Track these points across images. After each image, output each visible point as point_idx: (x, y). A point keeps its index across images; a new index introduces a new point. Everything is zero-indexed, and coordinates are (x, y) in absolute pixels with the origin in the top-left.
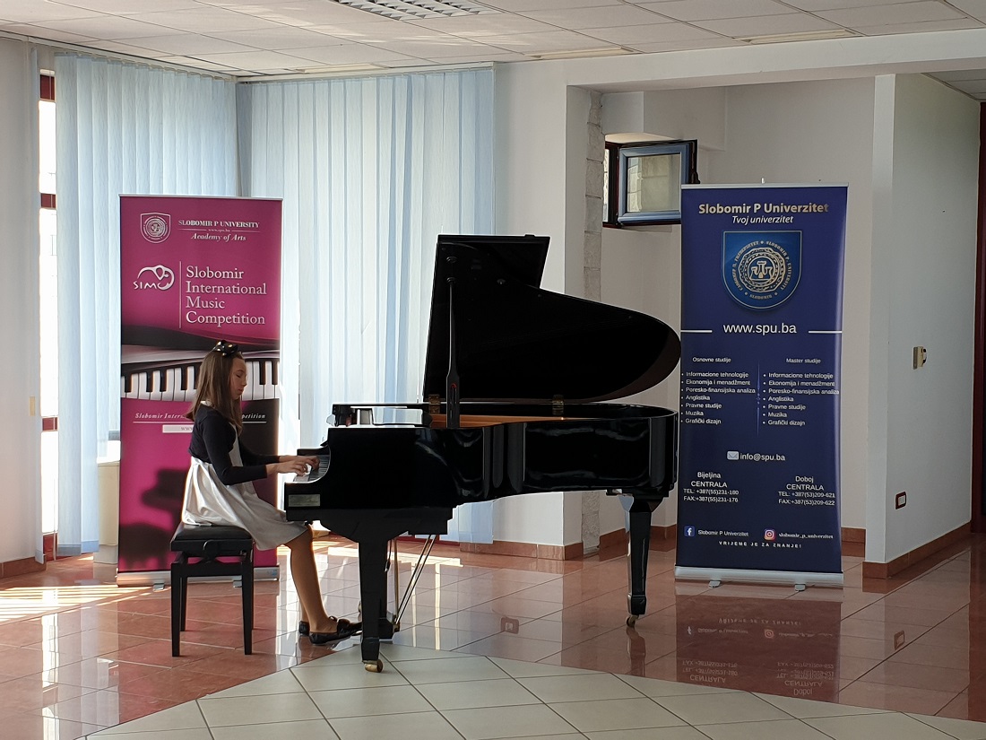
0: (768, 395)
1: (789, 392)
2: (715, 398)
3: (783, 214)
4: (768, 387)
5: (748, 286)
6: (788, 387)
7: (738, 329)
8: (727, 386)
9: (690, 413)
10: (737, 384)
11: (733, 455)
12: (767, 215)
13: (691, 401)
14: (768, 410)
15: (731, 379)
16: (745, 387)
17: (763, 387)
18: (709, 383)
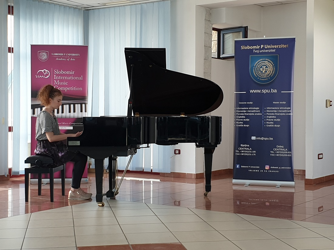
0: (266, 116)
1: (274, 114)
2: (247, 117)
3: (272, 48)
4: (266, 112)
5: (259, 75)
7: (255, 91)
8: (251, 113)
9: (237, 121)
10: (255, 111)
11: (253, 138)
12: (266, 49)
13: (238, 118)
14: (266, 121)
15: (253, 110)
16: (258, 113)
17: (264, 113)
18: (245, 111)
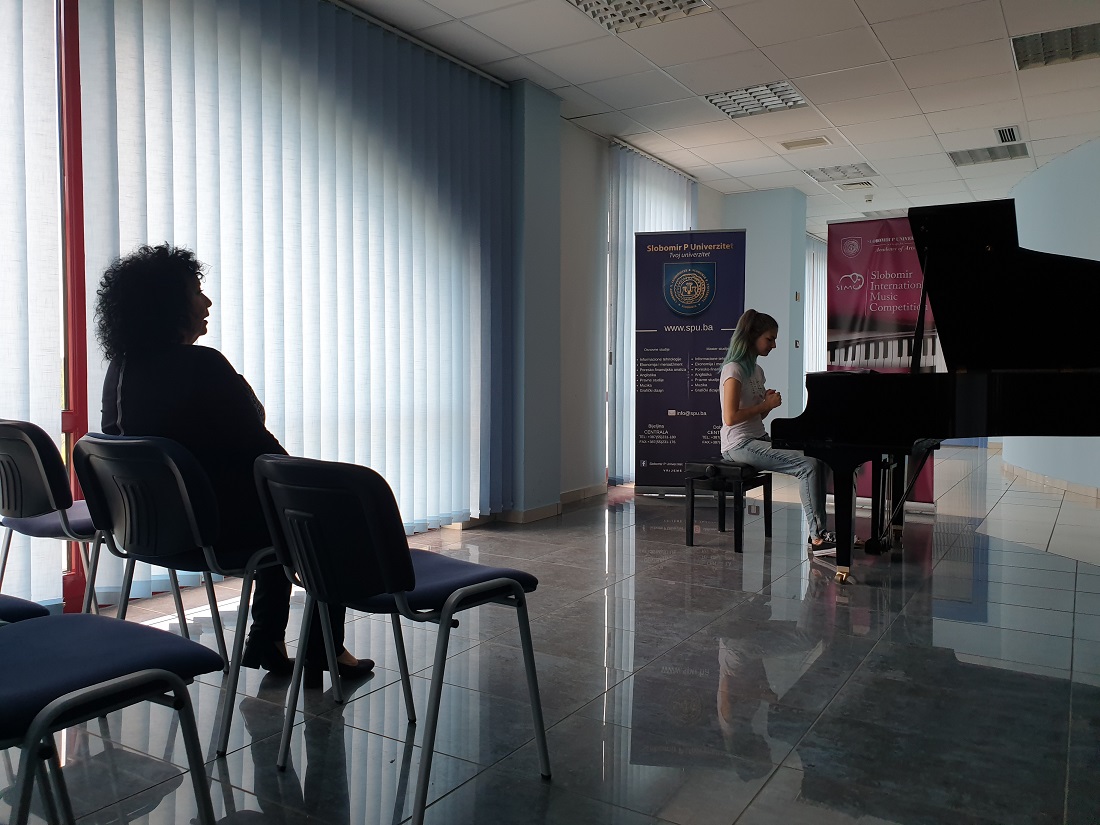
0: (694, 372)
1: (708, 370)
2: (659, 375)
3: (703, 250)
4: (694, 367)
5: (681, 299)
6: (707, 367)
7: (674, 329)
8: (668, 367)
9: (642, 383)
10: (674, 365)
11: (672, 413)
12: (693, 252)
13: (644, 378)
14: (694, 382)
15: (670, 362)
16: (679, 367)
17: (691, 367)
18: (654, 365)
